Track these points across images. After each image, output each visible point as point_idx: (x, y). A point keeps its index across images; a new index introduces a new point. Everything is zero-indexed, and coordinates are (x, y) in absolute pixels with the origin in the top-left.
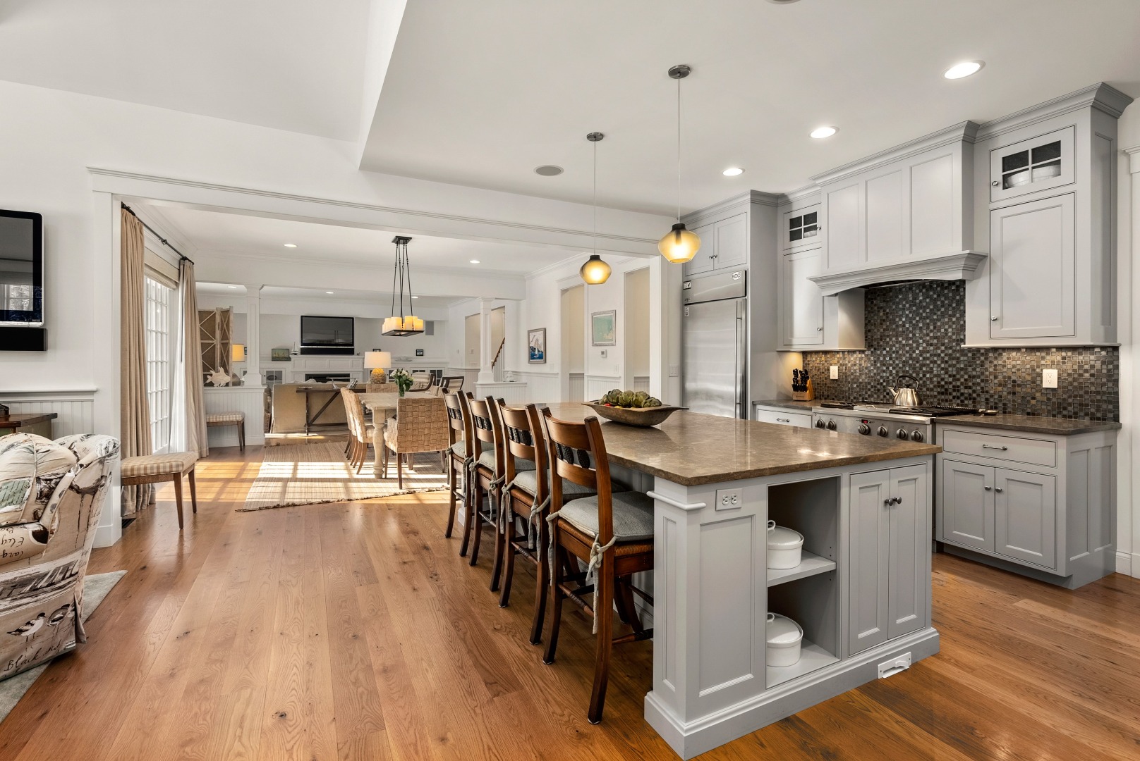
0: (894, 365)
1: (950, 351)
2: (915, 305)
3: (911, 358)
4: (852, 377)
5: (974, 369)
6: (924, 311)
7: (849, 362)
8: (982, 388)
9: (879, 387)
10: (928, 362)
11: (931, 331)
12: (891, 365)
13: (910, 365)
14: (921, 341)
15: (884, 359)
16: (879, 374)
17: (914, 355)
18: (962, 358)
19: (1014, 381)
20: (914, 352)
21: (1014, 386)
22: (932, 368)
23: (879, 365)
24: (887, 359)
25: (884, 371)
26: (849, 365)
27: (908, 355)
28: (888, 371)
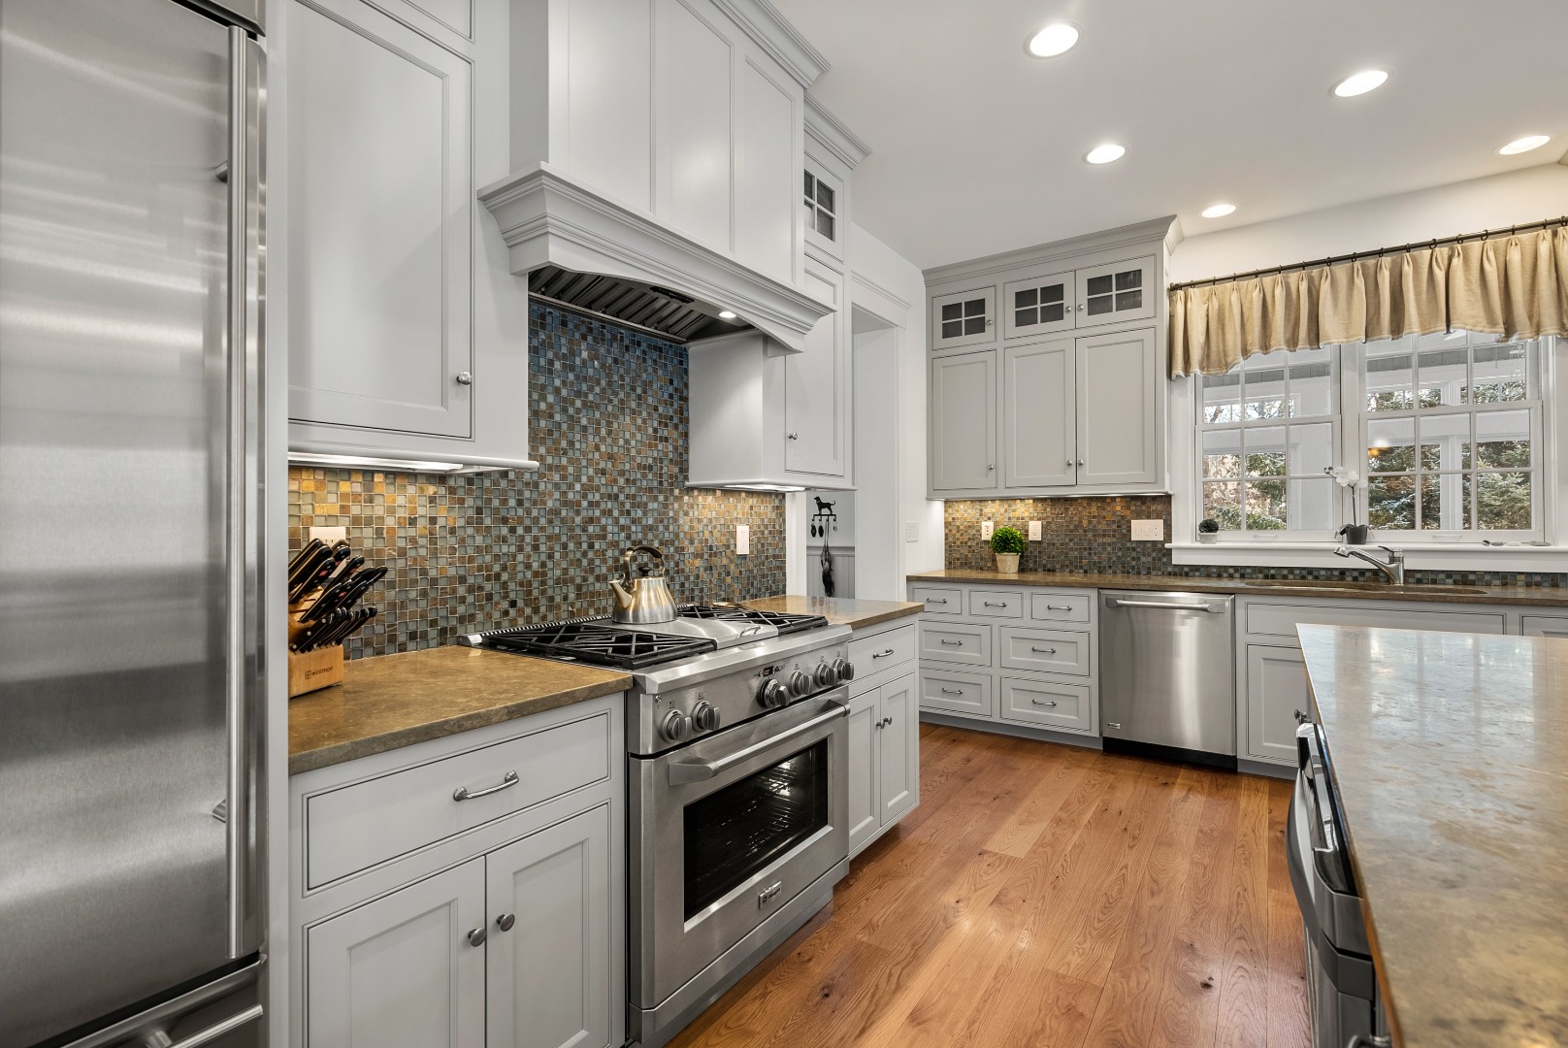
0: (527, 522)
1: (633, 491)
2: (572, 368)
3: (566, 503)
4: (401, 563)
5: (667, 528)
6: (591, 389)
7: (391, 511)
8: (677, 565)
9: (488, 587)
10: (597, 513)
11: (602, 440)
12: (520, 520)
13: (563, 521)
14: (584, 463)
15: (504, 502)
16: (488, 549)
17: (571, 496)
18: (651, 506)
19: (711, 548)
20: (571, 486)
21: (710, 556)
22: (604, 528)
23: (488, 522)
24: (512, 503)
25: (505, 540)
26: (390, 522)
27: (557, 495)
28: (512, 540)
